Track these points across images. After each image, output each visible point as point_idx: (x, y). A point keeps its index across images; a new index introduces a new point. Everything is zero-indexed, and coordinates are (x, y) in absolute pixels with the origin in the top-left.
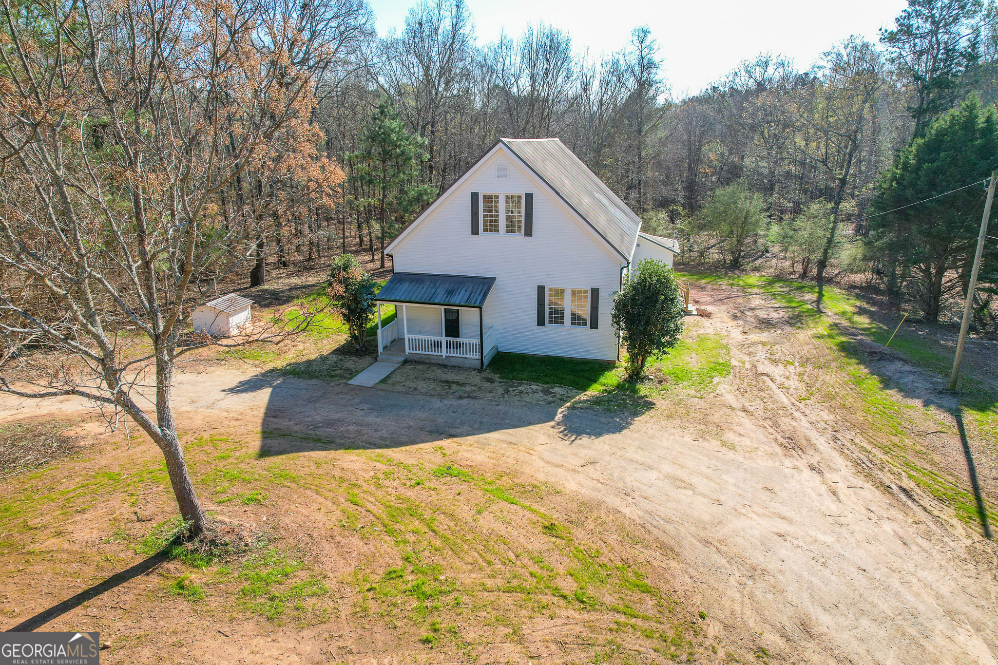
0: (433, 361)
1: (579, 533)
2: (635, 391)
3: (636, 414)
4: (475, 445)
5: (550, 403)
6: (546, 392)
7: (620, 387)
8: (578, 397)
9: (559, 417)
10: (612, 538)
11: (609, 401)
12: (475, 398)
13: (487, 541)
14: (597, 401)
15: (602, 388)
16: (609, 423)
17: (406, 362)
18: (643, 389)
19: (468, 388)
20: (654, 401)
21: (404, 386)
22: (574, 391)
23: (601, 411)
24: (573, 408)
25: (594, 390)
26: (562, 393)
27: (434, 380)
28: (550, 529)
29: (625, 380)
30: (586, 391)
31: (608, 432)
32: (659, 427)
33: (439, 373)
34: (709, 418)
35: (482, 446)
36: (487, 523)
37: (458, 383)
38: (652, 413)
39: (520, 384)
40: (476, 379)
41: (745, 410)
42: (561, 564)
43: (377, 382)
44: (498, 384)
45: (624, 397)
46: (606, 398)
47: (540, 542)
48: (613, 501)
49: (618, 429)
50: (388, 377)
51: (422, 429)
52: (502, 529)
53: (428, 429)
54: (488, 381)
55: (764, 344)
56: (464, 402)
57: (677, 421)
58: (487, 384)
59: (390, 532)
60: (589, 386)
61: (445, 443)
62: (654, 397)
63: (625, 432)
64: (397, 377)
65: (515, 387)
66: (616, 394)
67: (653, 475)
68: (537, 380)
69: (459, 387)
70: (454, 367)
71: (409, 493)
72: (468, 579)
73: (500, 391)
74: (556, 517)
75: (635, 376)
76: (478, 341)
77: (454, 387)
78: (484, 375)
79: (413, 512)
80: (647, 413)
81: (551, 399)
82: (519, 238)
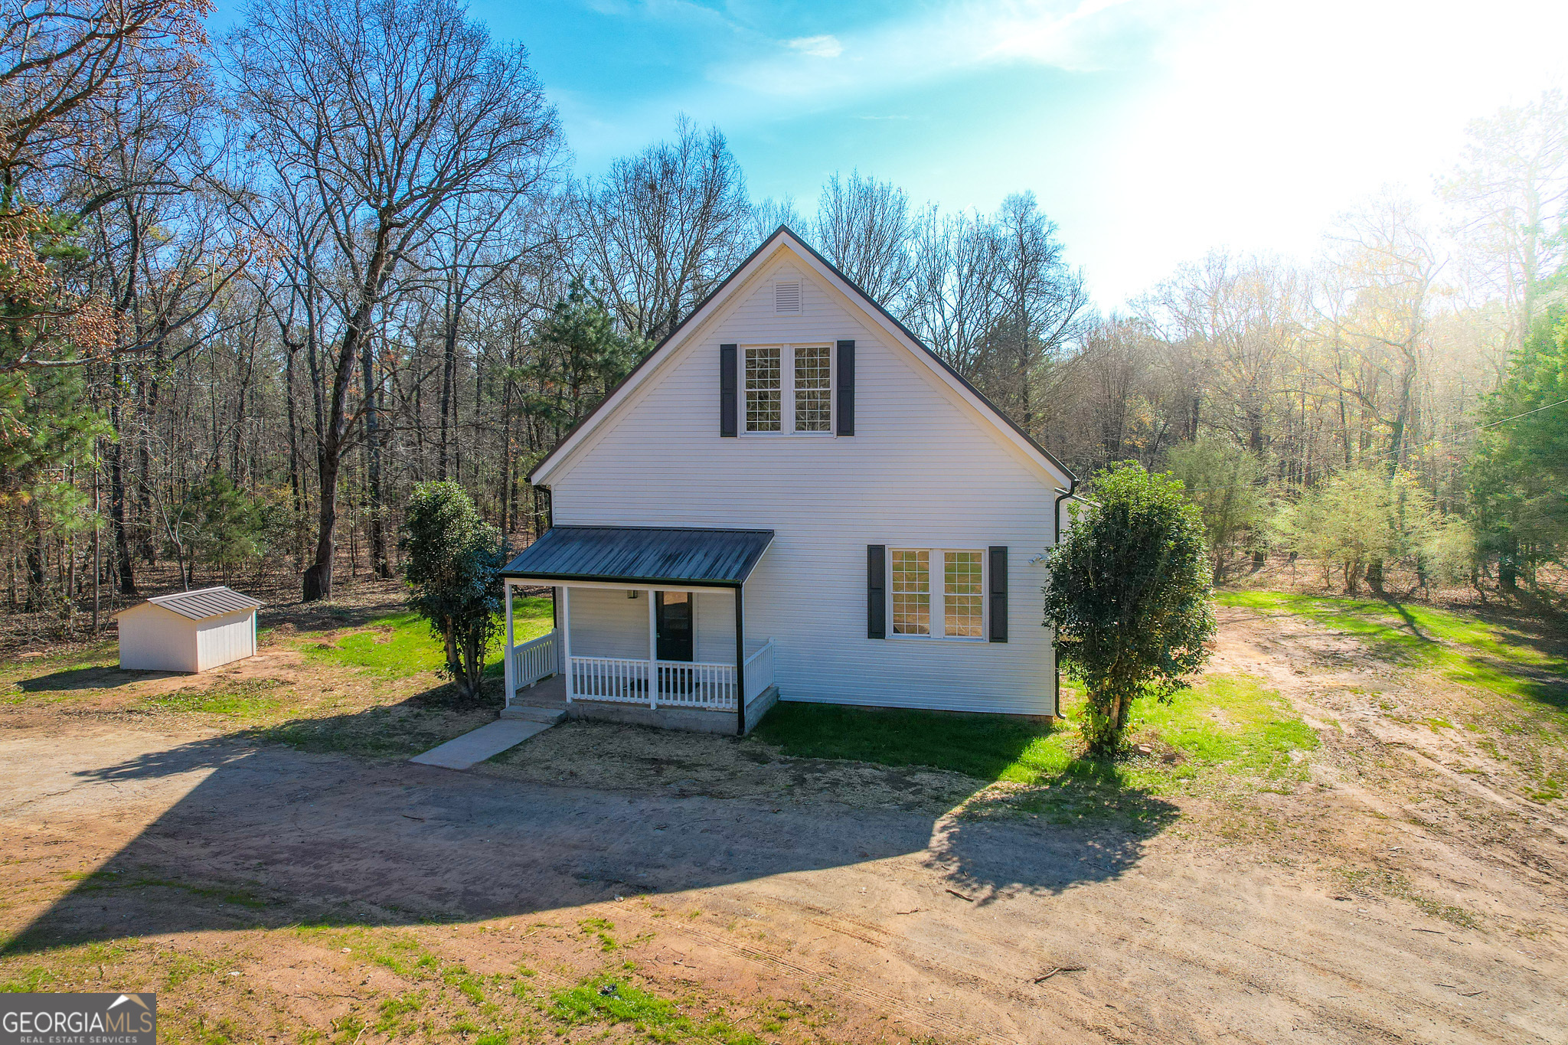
0: (627, 719)
2: (1115, 781)
3: (1141, 832)
4: (708, 915)
5: (909, 807)
6: (896, 782)
7: (1075, 771)
8: (978, 794)
9: (939, 839)
11: (1057, 802)
12: (720, 795)
14: (1027, 803)
15: (1033, 774)
16: (1077, 853)
17: (563, 721)
18: (1135, 776)
19: (705, 775)
20: (1173, 802)
21: (548, 768)
22: (966, 782)
23: (1044, 824)
24: (968, 817)
25: (1014, 779)
26: (936, 784)
27: (624, 757)
29: (1084, 757)
30: (995, 779)
31: (1083, 876)
32: (1219, 864)
33: (639, 743)
34: (1337, 840)
35: (726, 918)
37: (680, 764)
38: (1180, 827)
39: (832, 766)
40: (726, 754)
43: (484, 758)
44: (779, 766)
45: (1092, 793)
46: (1048, 797)
49: (1108, 869)
50: (515, 749)
51: (560, 870)
53: (579, 870)
54: (755, 760)
55: (1354, 691)
56: (687, 805)
58: (751, 767)
60: (1001, 769)
61: (620, 910)
62: (1166, 791)
63: (1129, 875)
64: (537, 752)
65: (820, 771)
66: (1071, 786)
68: (872, 756)
69: (679, 772)
70: (677, 730)
73: (783, 779)
75: (1108, 746)
76: (730, 667)
77: (670, 772)
78: (744, 746)
80: (1168, 828)
81: (911, 797)
82: (825, 442)
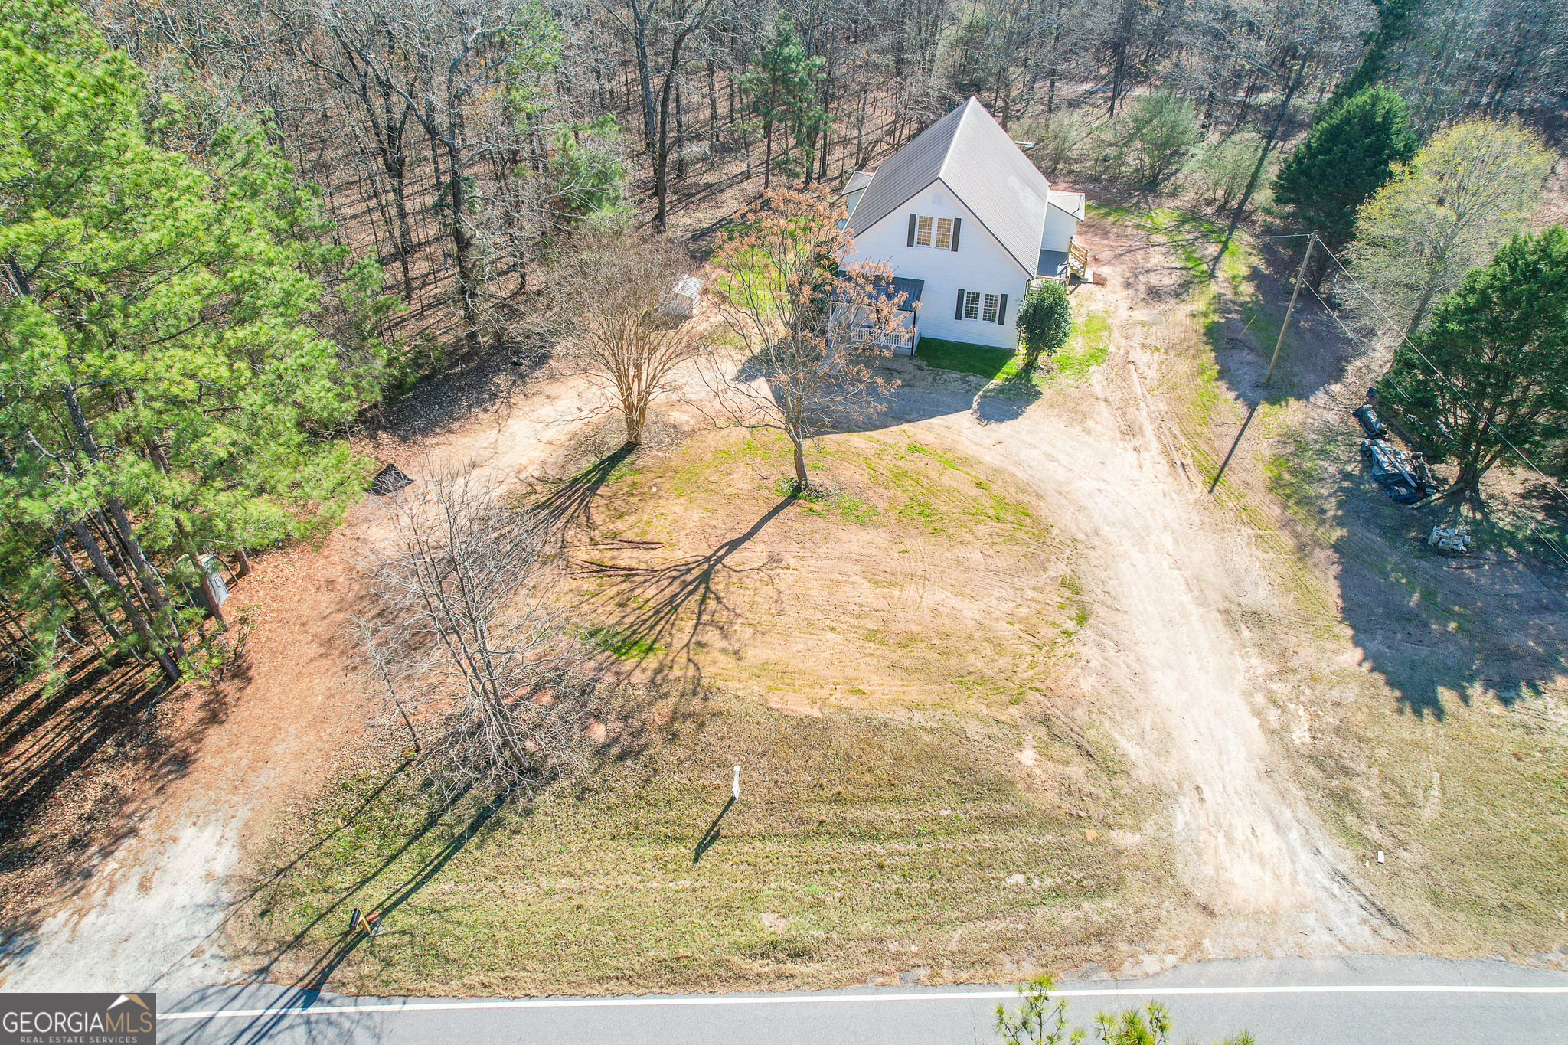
1: (994, 487)
2: (1029, 380)
3: (1028, 403)
4: (925, 428)
5: (967, 391)
6: (964, 381)
7: (1018, 376)
8: (987, 386)
9: (975, 404)
10: (1012, 490)
11: (1010, 390)
12: (915, 386)
13: (949, 491)
14: (1001, 390)
15: (1005, 377)
16: (1010, 410)
18: (1035, 379)
19: (907, 376)
20: (1042, 391)
22: (984, 380)
23: (1003, 399)
24: (984, 396)
25: (998, 381)
26: (975, 381)
28: (979, 484)
29: (1022, 370)
30: (993, 379)
31: (1009, 418)
32: (1043, 415)
34: (1079, 408)
35: (930, 429)
36: (946, 481)
38: (1038, 402)
39: (943, 372)
40: (909, 366)
41: (1106, 400)
42: (987, 503)
44: (927, 372)
45: (1021, 386)
46: (1007, 387)
47: (975, 492)
48: (1012, 469)
49: (1015, 416)
51: (886, 415)
52: (955, 485)
53: (890, 415)
54: (920, 369)
55: (1143, 324)
57: (1056, 410)
58: (919, 372)
59: (899, 486)
60: (995, 375)
61: (905, 426)
62: (1043, 388)
63: (1020, 418)
65: (940, 375)
66: (1015, 382)
67: (1035, 452)
68: (955, 367)
71: (900, 463)
72: (944, 508)
73: (930, 379)
74: (982, 478)
75: (1030, 367)
78: (916, 362)
79: (906, 474)
80: (1036, 402)
81: (967, 387)
82: (947, 253)
